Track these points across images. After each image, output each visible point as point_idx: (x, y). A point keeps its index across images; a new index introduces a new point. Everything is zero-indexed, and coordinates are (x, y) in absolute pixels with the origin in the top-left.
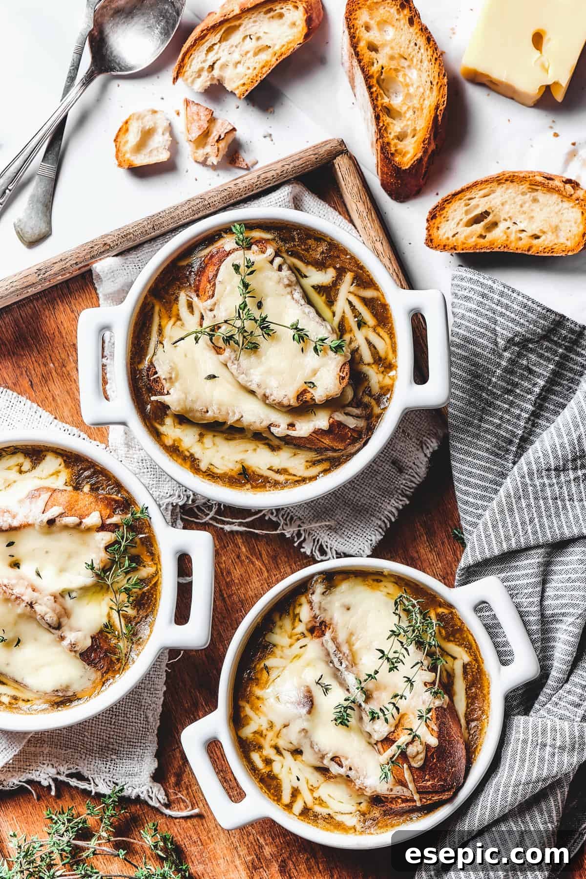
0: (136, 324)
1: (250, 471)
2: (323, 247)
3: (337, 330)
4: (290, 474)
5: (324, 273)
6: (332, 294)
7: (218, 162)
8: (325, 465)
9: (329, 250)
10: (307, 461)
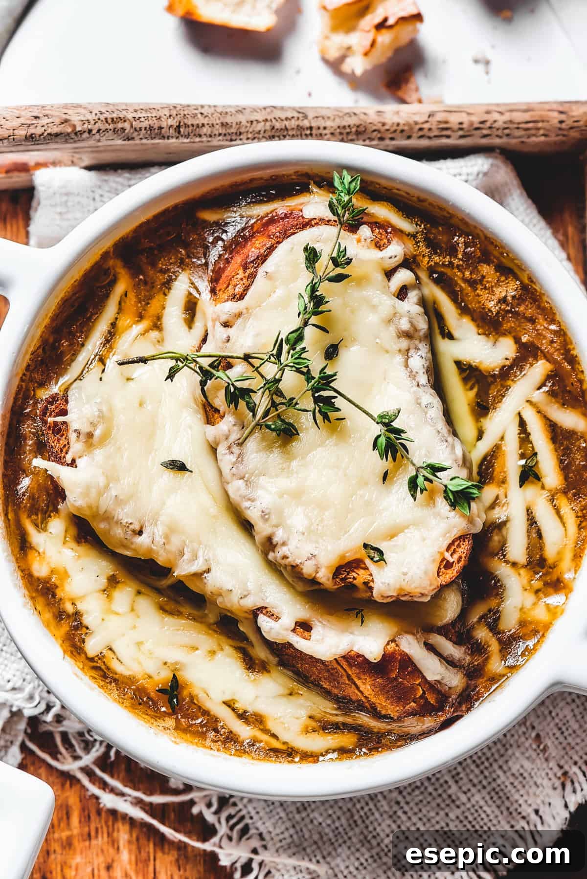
0: (65, 303)
1: (185, 693)
2: (509, 289)
3: (475, 469)
4: (266, 731)
5: (490, 344)
6: (493, 392)
7: (366, 73)
8: (347, 740)
9: (519, 299)
10: (311, 717)
